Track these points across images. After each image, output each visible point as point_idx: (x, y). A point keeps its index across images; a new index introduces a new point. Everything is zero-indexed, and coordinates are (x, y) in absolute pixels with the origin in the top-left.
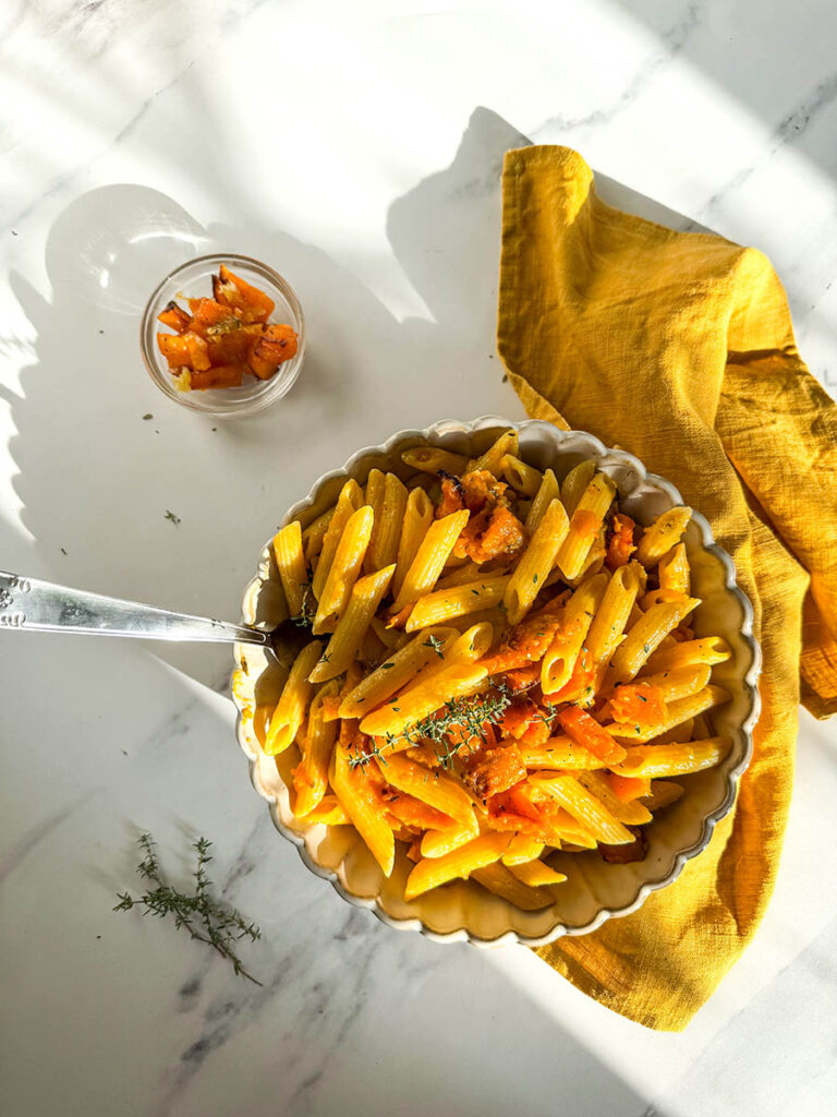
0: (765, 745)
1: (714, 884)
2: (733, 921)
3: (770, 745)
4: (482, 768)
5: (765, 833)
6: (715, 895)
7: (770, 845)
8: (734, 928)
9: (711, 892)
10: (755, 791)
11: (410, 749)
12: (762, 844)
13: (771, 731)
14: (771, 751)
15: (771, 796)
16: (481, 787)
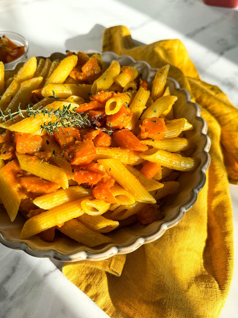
0: (216, 190)
1: (202, 264)
2: (216, 282)
3: (218, 190)
4: (72, 148)
5: (224, 233)
6: (204, 270)
7: (227, 239)
8: (217, 285)
9: (201, 268)
10: (215, 215)
11: (36, 152)
12: (223, 239)
13: (217, 183)
14: (219, 193)
15: (223, 215)
16: (71, 157)
